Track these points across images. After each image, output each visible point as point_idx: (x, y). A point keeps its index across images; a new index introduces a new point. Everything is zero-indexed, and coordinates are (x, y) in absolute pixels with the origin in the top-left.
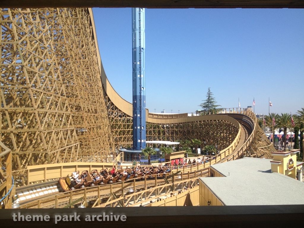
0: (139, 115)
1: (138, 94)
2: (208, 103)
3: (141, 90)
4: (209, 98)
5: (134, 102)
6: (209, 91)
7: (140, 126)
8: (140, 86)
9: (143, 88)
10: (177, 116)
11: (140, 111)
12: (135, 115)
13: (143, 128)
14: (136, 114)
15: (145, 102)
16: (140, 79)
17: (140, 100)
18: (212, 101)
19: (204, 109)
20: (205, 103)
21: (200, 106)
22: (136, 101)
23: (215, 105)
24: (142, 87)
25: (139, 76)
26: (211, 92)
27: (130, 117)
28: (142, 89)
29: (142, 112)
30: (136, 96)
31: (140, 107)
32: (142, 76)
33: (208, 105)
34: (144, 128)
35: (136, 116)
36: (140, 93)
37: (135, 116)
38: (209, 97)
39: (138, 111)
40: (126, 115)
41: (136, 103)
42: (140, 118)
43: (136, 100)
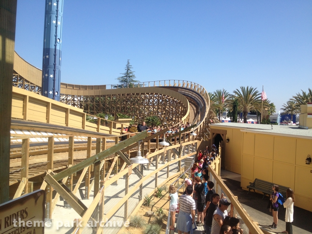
0: (52, 76)
1: (52, 47)
2: (126, 78)
3: (56, 42)
4: (127, 72)
5: (46, 57)
6: (128, 63)
7: (54, 90)
8: (56, 36)
9: (60, 40)
10: (92, 87)
11: (54, 71)
12: (46, 75)
13: (56, 93)
14: (48, 74)
15: (60, 59)
16: (56, 27)
17: (55, 55)
18: (131, 75)
19: (122, 83)
20: (123, 77)
21: (118, 79)
22: (49, 57)
23: (134, 80)
24: (57, 38)
25: (54, 22)
26: (130, 64)
27: (29, 83)
28: (58, 40)
29: (57, 72)
30: (49, 49)
31: (55, 65)
32: (59, 23)
33: (126, 79)
34: (58, 93)
35: (48, 76)
36: (55, 46)
37: (45, 77)
38: (128, 70)
39: (51, 70)
40: (23, 80)
41: (49, 59)
42: (54, 80)
43: (49, 55)
